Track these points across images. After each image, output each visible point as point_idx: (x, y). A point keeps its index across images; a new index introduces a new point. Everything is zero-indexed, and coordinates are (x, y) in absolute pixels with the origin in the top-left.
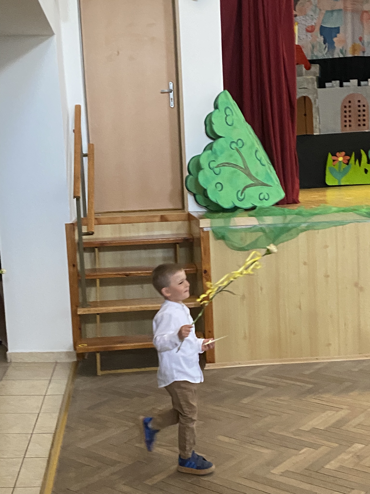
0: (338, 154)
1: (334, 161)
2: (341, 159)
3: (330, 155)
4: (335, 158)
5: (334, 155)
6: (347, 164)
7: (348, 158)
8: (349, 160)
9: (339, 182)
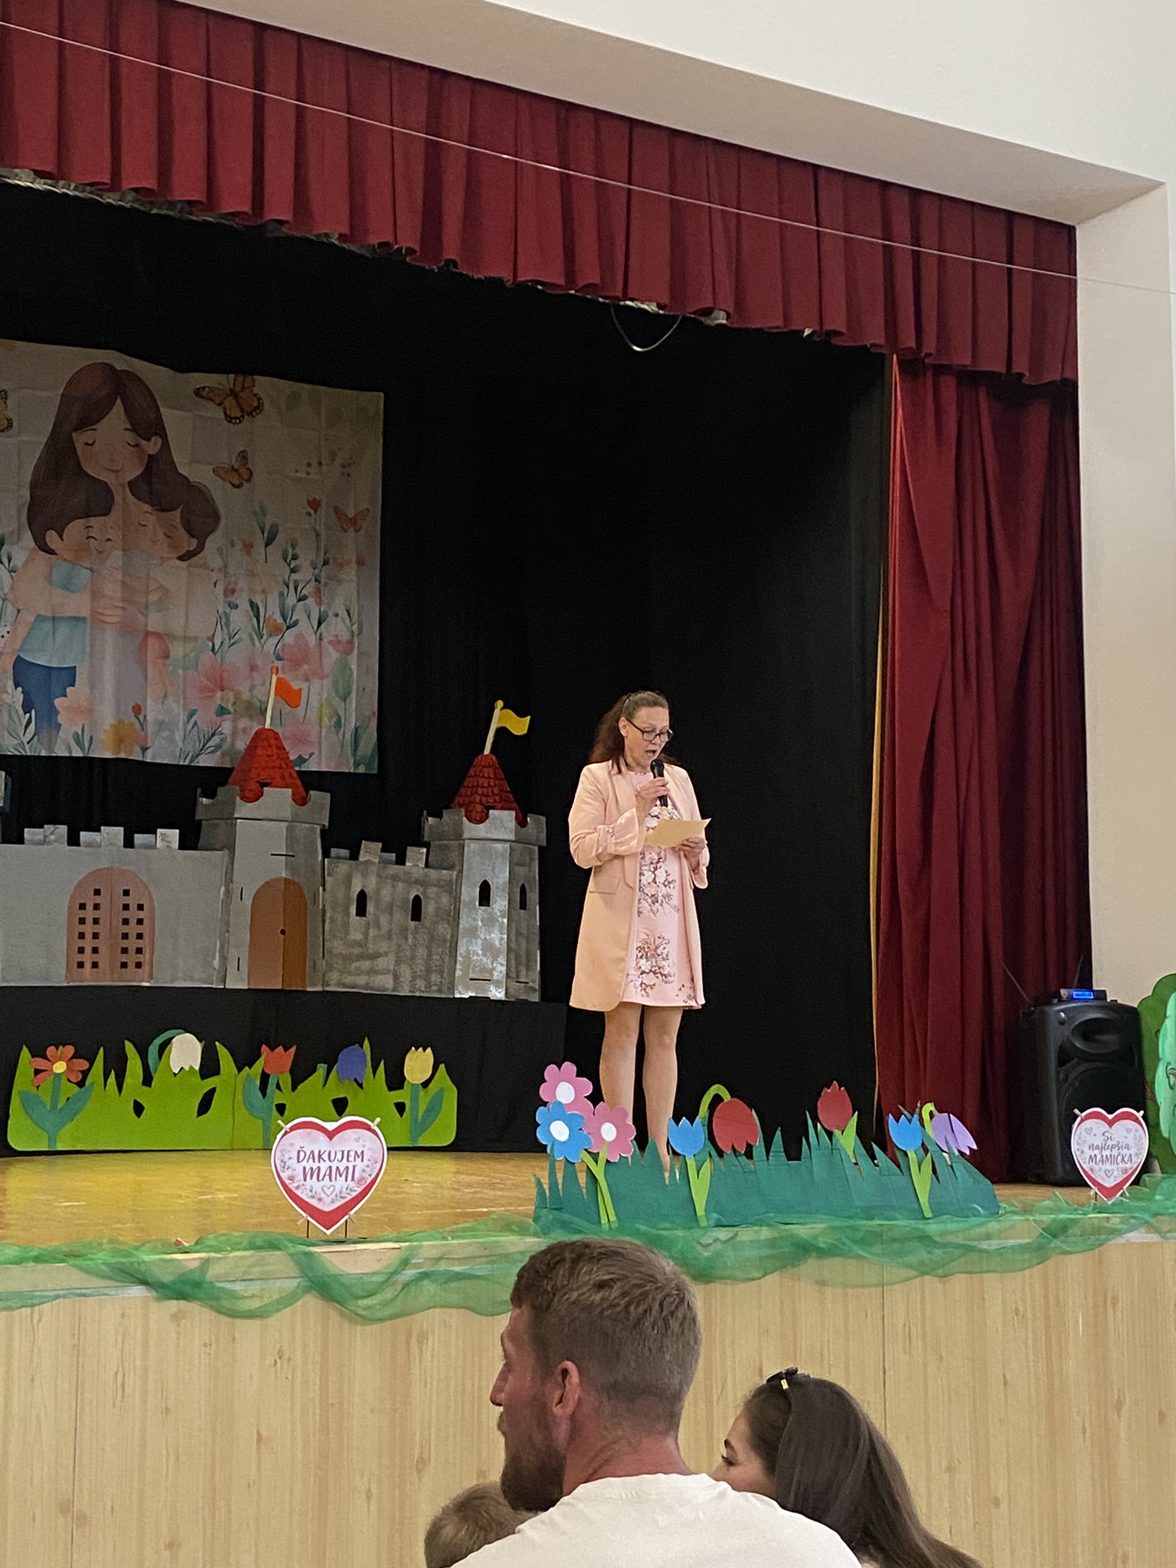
0: (51, 1050)
1: (37, 1072)
2: (60, 1067)
3: (25, 1053)
4: (40, 1063)
5: (38, 1053)
6: (81, 1084)
7: (83, 1064)
8: (85, 1074)
9: (52, 1140)
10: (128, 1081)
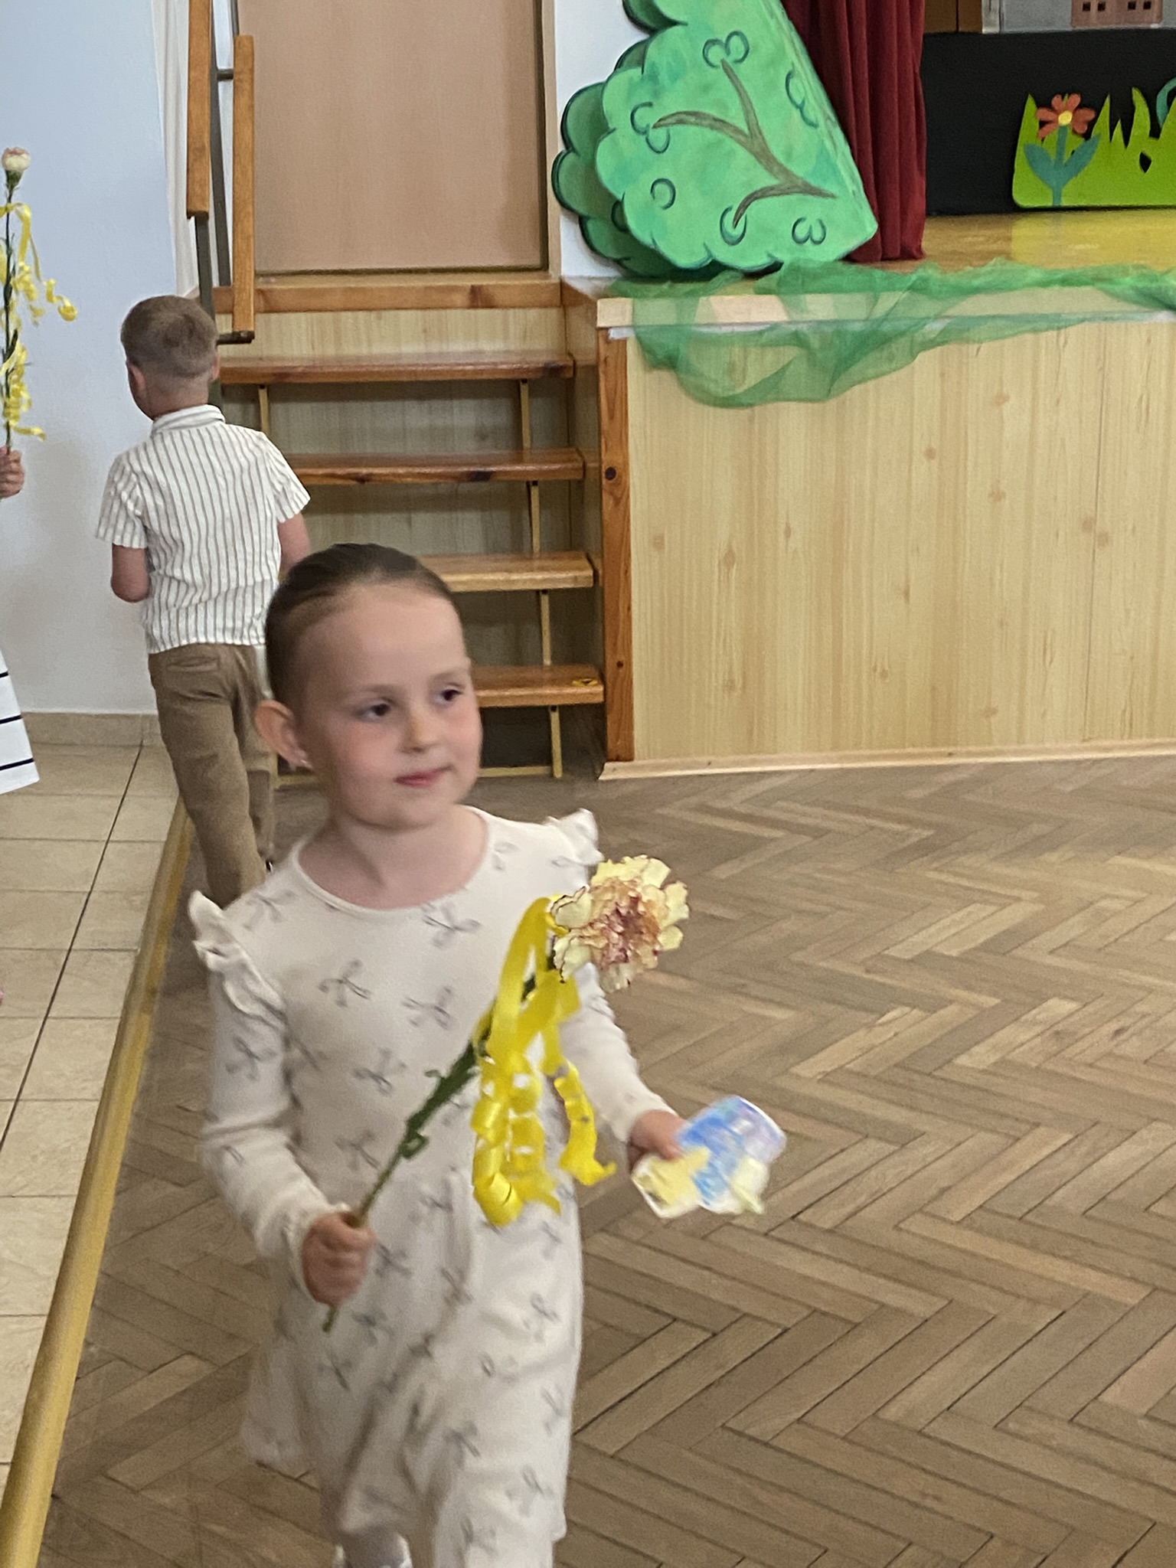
0: (1056, 101)
1: (1042, 124)
2: (1065, 119)
3: (1030, 104)
4: (1045, 114)
5: (1044, 103)
6: (1087, 136)
7: (1089, 115)
8: (1091, 124)
9: (1057, 195)
10: (1135, 132)
